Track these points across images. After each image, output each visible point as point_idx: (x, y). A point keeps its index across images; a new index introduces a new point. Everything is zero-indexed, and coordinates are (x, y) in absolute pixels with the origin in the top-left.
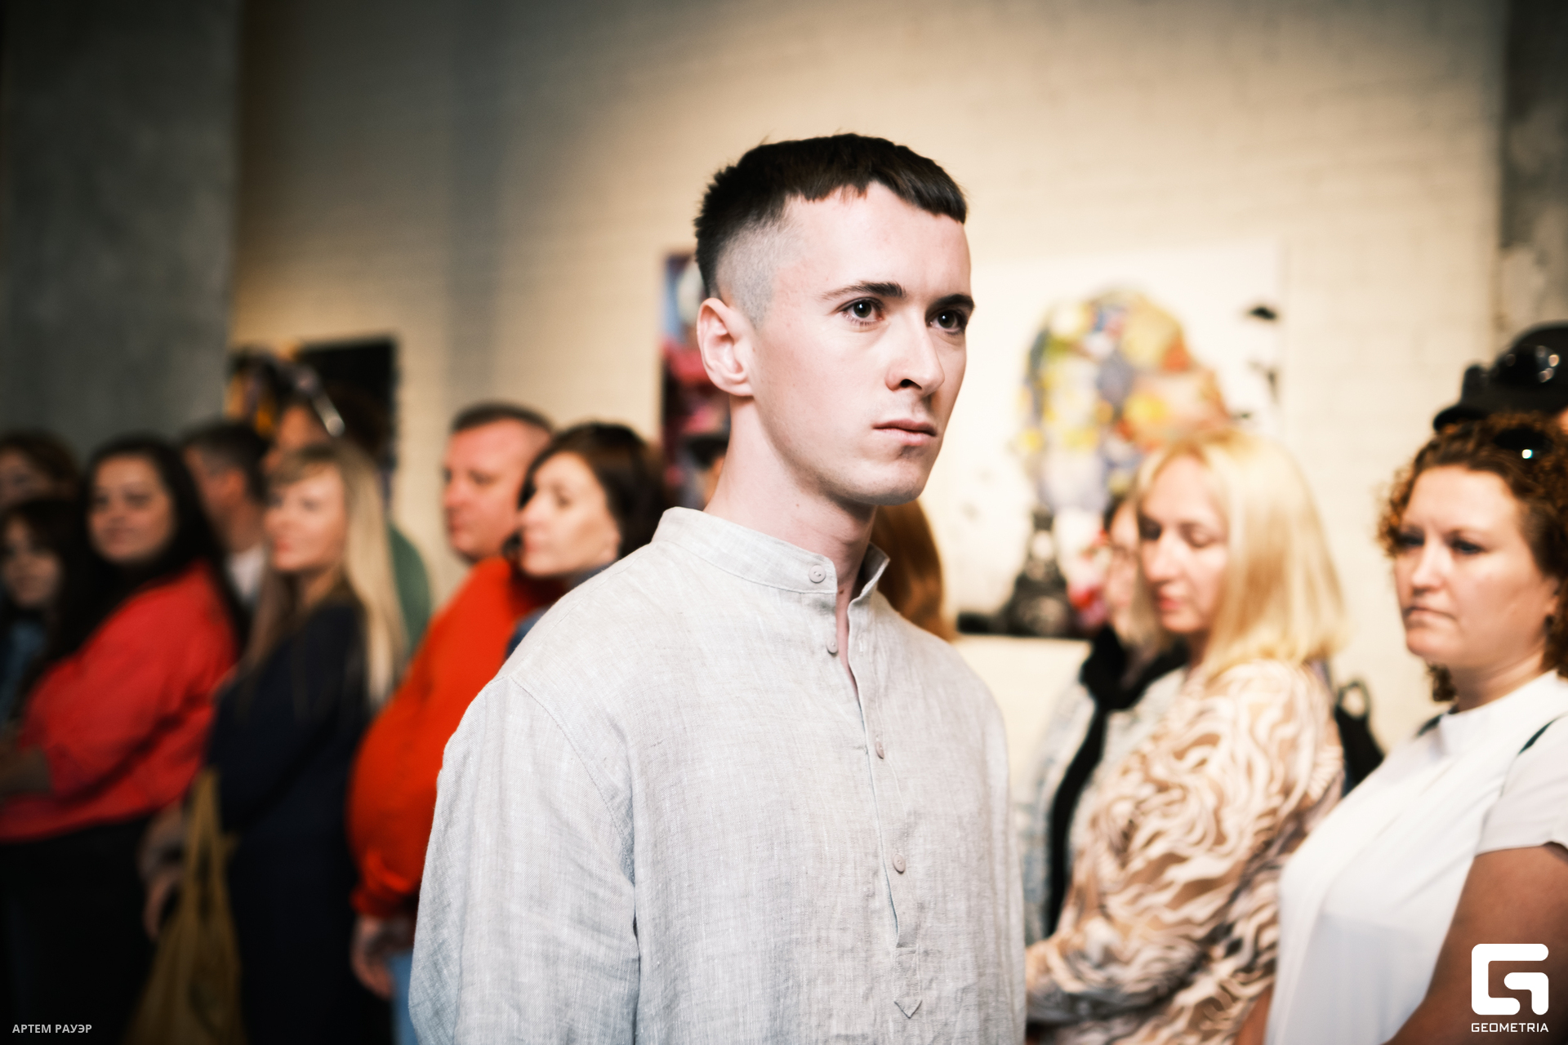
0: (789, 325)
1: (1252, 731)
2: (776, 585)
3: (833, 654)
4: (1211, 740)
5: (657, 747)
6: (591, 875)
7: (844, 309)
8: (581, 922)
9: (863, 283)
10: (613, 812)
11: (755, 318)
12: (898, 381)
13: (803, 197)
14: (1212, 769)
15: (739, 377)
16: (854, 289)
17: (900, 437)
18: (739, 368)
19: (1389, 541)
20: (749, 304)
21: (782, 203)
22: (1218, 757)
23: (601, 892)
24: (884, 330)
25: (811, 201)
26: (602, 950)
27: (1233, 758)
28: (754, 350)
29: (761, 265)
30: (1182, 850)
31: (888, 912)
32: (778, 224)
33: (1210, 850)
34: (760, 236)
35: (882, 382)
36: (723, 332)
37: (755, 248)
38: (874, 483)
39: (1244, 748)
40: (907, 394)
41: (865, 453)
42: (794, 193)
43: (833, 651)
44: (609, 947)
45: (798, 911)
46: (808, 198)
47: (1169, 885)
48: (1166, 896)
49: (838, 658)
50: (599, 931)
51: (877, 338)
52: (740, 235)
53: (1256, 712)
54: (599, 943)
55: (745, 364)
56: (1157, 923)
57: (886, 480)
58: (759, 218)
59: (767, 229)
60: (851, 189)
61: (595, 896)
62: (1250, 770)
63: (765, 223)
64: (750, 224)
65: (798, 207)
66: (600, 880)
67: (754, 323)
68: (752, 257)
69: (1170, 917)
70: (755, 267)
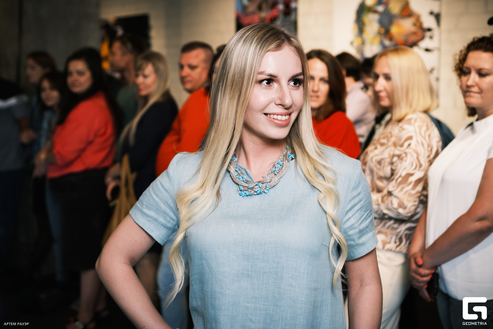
1: (420, 133)
4: (410, 138)
14: (413, 146)
19: (459, 72)
22: (413, 142)
27: (418, 142)
30: (411, 171)
33: (419, 170)
39: (420, 139)
47: (411, 183)
48: (411, 186)
53: (420, 128)
56: (410, 195)
62: (423, 145)
69: (413, 192)
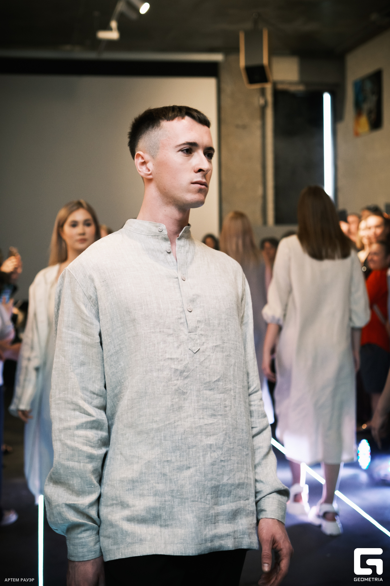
0: (165, 156)
2: (151, 235)
3: (169, 253)
5: (104, 282)
6: (85, 320)
7: (181, 150)
8: (84, 332)
9: (187, 142)
10: (91, 303)
11: (154, 155)
12: (197, 170)
13: (166, 120)
15: (149, 173)
16: (184, 144)
17: (198, 186)
18: (149, 170)
20: (151, 152)
21: (160, 123)
23: (88, 324)
24: (192, 156)
25: (169, 121)
26: (90, 340)
28: (153, 165)
29: (155, 140)
31: (186, 324)
32: (159, 128)
34: (154, 132)
35: (193, 171)
36: (143, 161)
37: (153, 135)
38: (192, 199)
40: (199, 174)
41: (189, 191)
42: (162, 119)
43: (169, 251)
44: (91, 339)
45: (152, 323)
46: (168, 120)
49: (172, 254)
50: (88, 335)
51: (190, 159)
52: (147, 133)
54: (89, 338)
55: (150, 169)
57: (195, 198)
58: (153, 127)
59: (156, 130)
60: (180, 118)
61: (86, 325)
63: (156, 128)
64: (150, 129)
65: (165, 124)
66: (87, 321)
67: (153, 157)
68: (152, 138)
70: (153, 140)
